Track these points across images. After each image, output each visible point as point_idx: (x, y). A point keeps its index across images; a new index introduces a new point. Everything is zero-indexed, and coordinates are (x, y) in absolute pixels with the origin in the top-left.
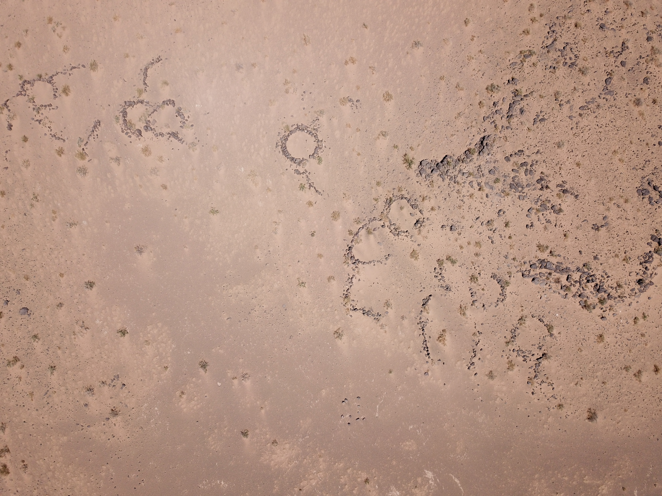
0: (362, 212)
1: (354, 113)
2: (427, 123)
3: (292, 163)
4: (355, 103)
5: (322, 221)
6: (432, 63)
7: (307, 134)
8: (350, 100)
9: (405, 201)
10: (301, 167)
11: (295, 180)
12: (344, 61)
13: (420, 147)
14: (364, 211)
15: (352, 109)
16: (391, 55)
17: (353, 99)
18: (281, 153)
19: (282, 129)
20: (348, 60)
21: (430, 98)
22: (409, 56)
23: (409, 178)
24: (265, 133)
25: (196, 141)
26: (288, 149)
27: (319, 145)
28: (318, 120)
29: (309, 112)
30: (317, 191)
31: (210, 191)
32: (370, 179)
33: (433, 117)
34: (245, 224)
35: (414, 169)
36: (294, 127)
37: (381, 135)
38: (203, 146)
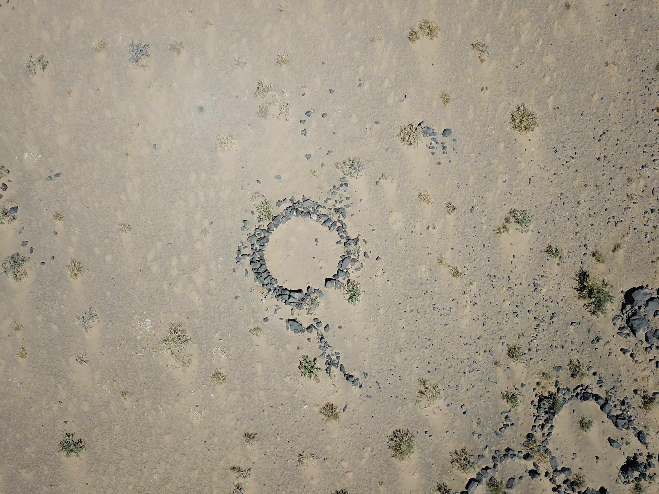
0: (474, 433)
1: (439, 163)
2: (633, 186)
3: (281, 302)
4: (440, 138)
5: (364, 461)
6: (632, 30)
7: (319, 225)
8: (428, 132)
9: (591, 403)
10: (305, 312)
11: (287, 346)
12: (406, 33)
13: (621, 252)
14: (479, 430)
15: (433, 153)
16: (524, 13)
17: (434, 128)
18: (252, 275)
19: (252, 213)
20: (417, 29)
21: (636, 120)
22: (572, 14)
23: (598, 339)
24: (206, 223)
25: (24, 251)
26: (269, 265)
27: (349, 253)
28: (346, 185)
29: (322, 165)
30: (348, 377)
31: (60, 387)
32: (490, 341)
33: (647, 172)
34: (156, 477)
36: (285, 205)
37: (512, 220)
38: (43, 263)
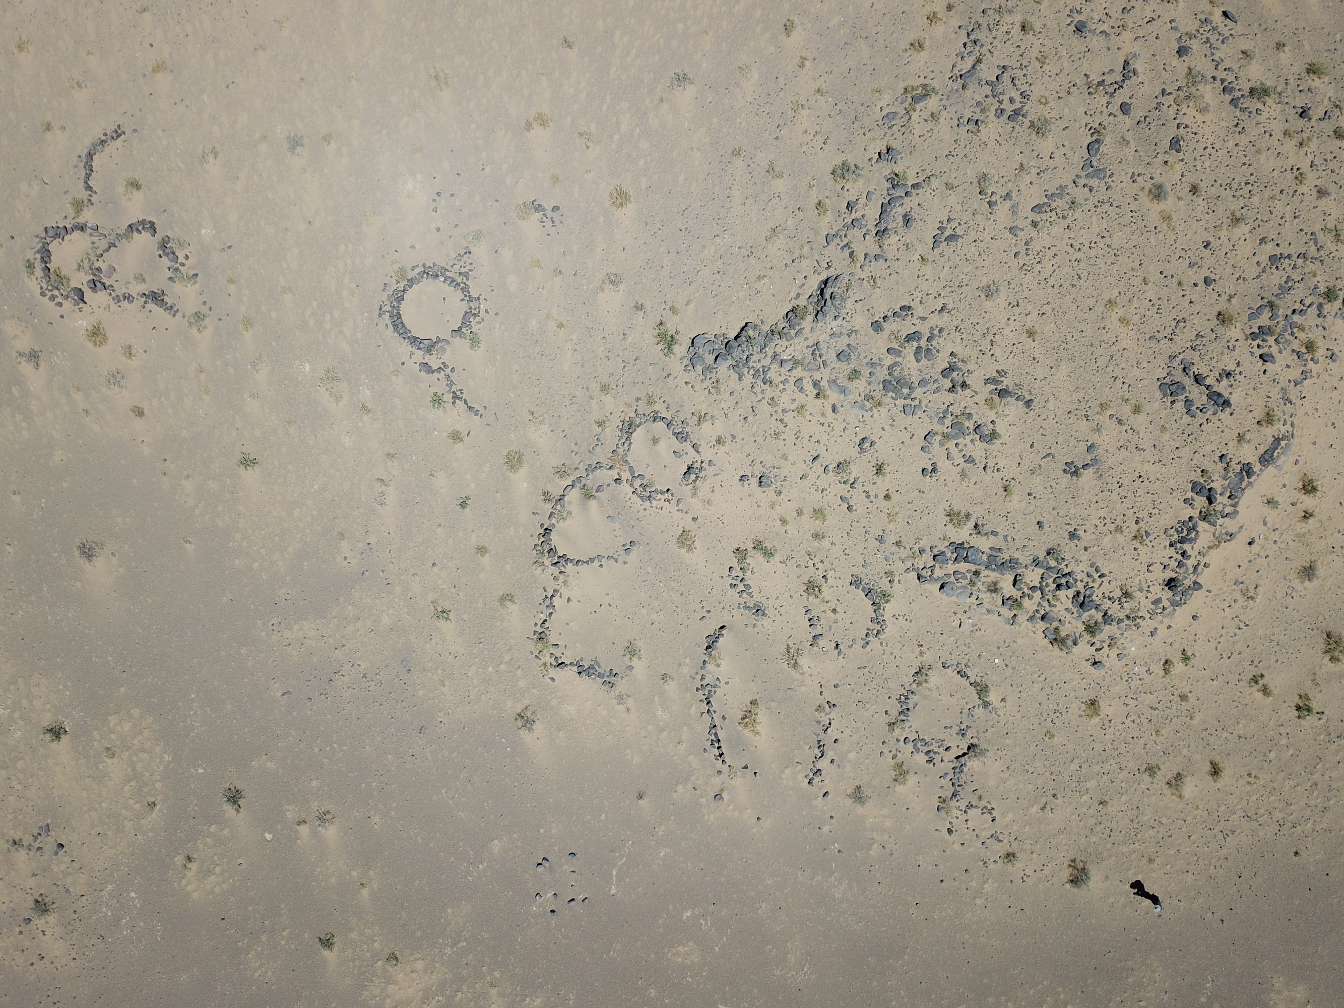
0: (572, 452)
1: (549, 235)
2: (706, 252)
3: (414, 350)
4: (549, 214)
5: (483, 475)
6: (715, 120)
7: (446, 285)
8: (538, 208)
9: (661, 425)
10: (434, 357)
11: (421, 385)
12: (523, 123)
13: (691, 306)
14: (576, 449)
15: (544, 226)
16: (625, 105)
17: (545, 205)
18: (391, 328)
19: (391, 277)
20: (531, 120)
21: (713, 197)
22: (665, 106)
23: (669, 375)
24: (353, 286)
25: (204, 310)
26: (404, 319)
27: (471, 308)
28: (470, 253)
29: (450, 237)
30: (470, 408)
31: (237, 417)
32: (587, 380)
33: (718, 240)
34: (316, 487)
35: (679, 356)
36: (418, 270)
37: (607, 282)
38: (220, 319)
